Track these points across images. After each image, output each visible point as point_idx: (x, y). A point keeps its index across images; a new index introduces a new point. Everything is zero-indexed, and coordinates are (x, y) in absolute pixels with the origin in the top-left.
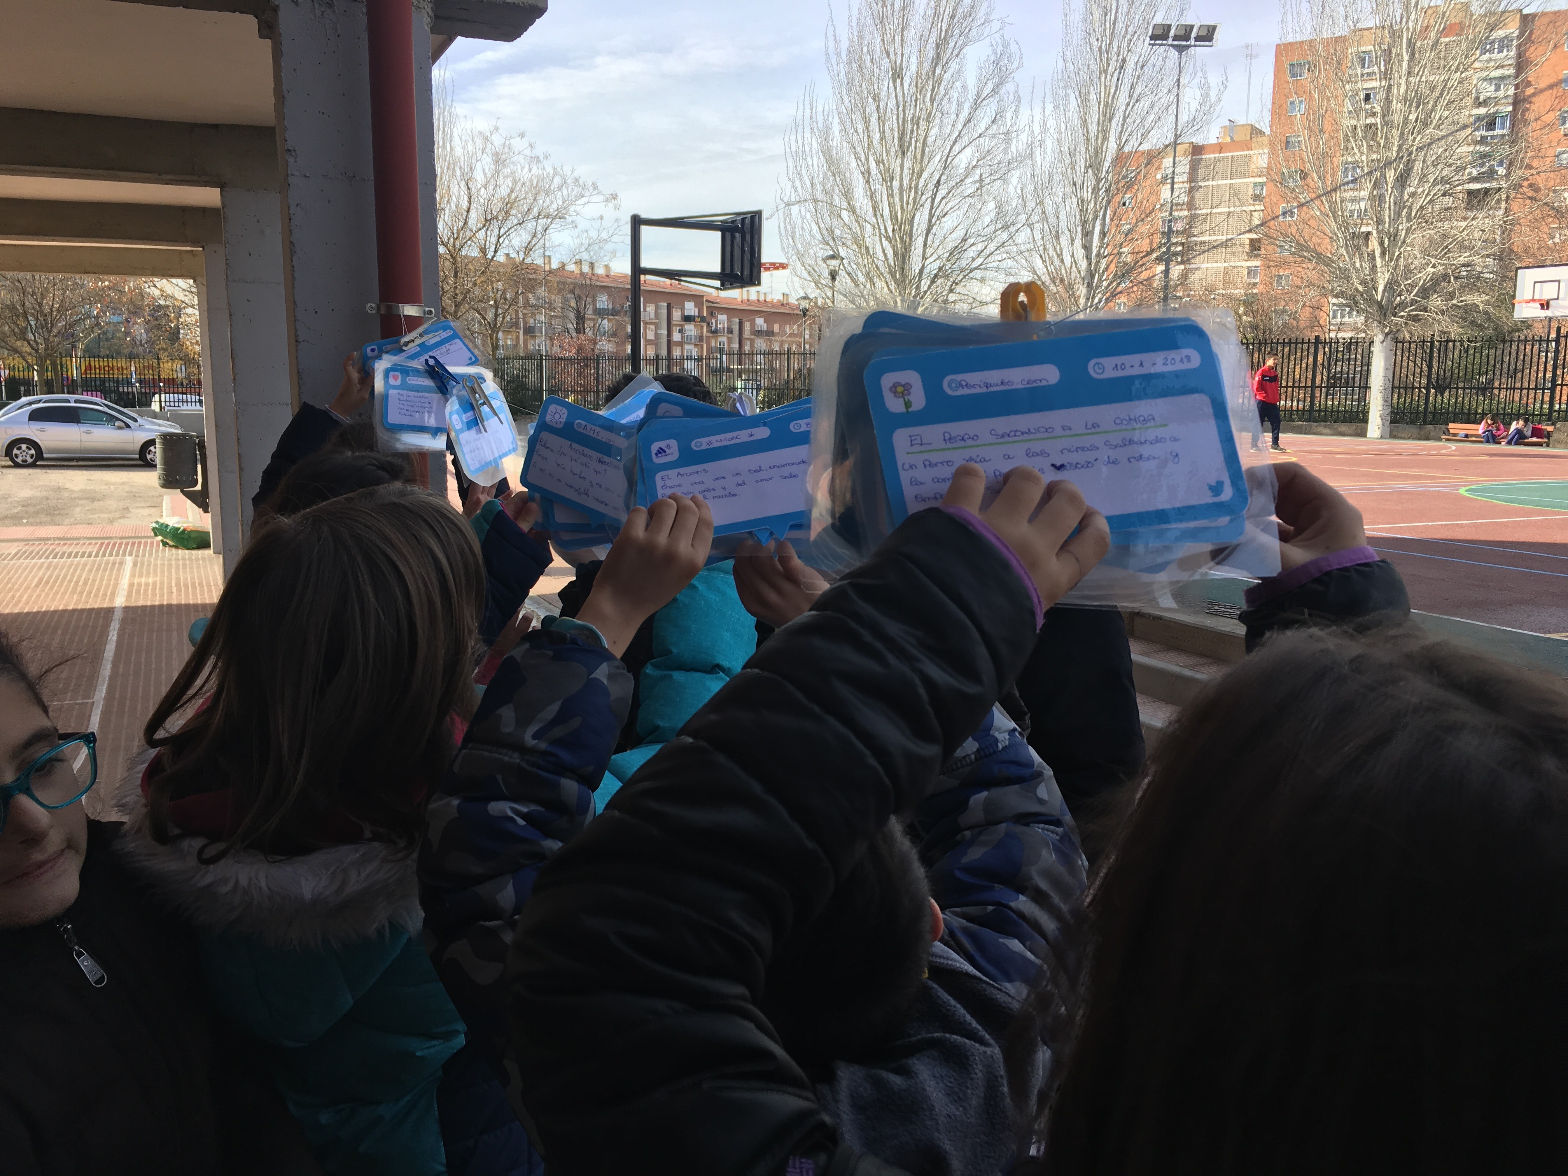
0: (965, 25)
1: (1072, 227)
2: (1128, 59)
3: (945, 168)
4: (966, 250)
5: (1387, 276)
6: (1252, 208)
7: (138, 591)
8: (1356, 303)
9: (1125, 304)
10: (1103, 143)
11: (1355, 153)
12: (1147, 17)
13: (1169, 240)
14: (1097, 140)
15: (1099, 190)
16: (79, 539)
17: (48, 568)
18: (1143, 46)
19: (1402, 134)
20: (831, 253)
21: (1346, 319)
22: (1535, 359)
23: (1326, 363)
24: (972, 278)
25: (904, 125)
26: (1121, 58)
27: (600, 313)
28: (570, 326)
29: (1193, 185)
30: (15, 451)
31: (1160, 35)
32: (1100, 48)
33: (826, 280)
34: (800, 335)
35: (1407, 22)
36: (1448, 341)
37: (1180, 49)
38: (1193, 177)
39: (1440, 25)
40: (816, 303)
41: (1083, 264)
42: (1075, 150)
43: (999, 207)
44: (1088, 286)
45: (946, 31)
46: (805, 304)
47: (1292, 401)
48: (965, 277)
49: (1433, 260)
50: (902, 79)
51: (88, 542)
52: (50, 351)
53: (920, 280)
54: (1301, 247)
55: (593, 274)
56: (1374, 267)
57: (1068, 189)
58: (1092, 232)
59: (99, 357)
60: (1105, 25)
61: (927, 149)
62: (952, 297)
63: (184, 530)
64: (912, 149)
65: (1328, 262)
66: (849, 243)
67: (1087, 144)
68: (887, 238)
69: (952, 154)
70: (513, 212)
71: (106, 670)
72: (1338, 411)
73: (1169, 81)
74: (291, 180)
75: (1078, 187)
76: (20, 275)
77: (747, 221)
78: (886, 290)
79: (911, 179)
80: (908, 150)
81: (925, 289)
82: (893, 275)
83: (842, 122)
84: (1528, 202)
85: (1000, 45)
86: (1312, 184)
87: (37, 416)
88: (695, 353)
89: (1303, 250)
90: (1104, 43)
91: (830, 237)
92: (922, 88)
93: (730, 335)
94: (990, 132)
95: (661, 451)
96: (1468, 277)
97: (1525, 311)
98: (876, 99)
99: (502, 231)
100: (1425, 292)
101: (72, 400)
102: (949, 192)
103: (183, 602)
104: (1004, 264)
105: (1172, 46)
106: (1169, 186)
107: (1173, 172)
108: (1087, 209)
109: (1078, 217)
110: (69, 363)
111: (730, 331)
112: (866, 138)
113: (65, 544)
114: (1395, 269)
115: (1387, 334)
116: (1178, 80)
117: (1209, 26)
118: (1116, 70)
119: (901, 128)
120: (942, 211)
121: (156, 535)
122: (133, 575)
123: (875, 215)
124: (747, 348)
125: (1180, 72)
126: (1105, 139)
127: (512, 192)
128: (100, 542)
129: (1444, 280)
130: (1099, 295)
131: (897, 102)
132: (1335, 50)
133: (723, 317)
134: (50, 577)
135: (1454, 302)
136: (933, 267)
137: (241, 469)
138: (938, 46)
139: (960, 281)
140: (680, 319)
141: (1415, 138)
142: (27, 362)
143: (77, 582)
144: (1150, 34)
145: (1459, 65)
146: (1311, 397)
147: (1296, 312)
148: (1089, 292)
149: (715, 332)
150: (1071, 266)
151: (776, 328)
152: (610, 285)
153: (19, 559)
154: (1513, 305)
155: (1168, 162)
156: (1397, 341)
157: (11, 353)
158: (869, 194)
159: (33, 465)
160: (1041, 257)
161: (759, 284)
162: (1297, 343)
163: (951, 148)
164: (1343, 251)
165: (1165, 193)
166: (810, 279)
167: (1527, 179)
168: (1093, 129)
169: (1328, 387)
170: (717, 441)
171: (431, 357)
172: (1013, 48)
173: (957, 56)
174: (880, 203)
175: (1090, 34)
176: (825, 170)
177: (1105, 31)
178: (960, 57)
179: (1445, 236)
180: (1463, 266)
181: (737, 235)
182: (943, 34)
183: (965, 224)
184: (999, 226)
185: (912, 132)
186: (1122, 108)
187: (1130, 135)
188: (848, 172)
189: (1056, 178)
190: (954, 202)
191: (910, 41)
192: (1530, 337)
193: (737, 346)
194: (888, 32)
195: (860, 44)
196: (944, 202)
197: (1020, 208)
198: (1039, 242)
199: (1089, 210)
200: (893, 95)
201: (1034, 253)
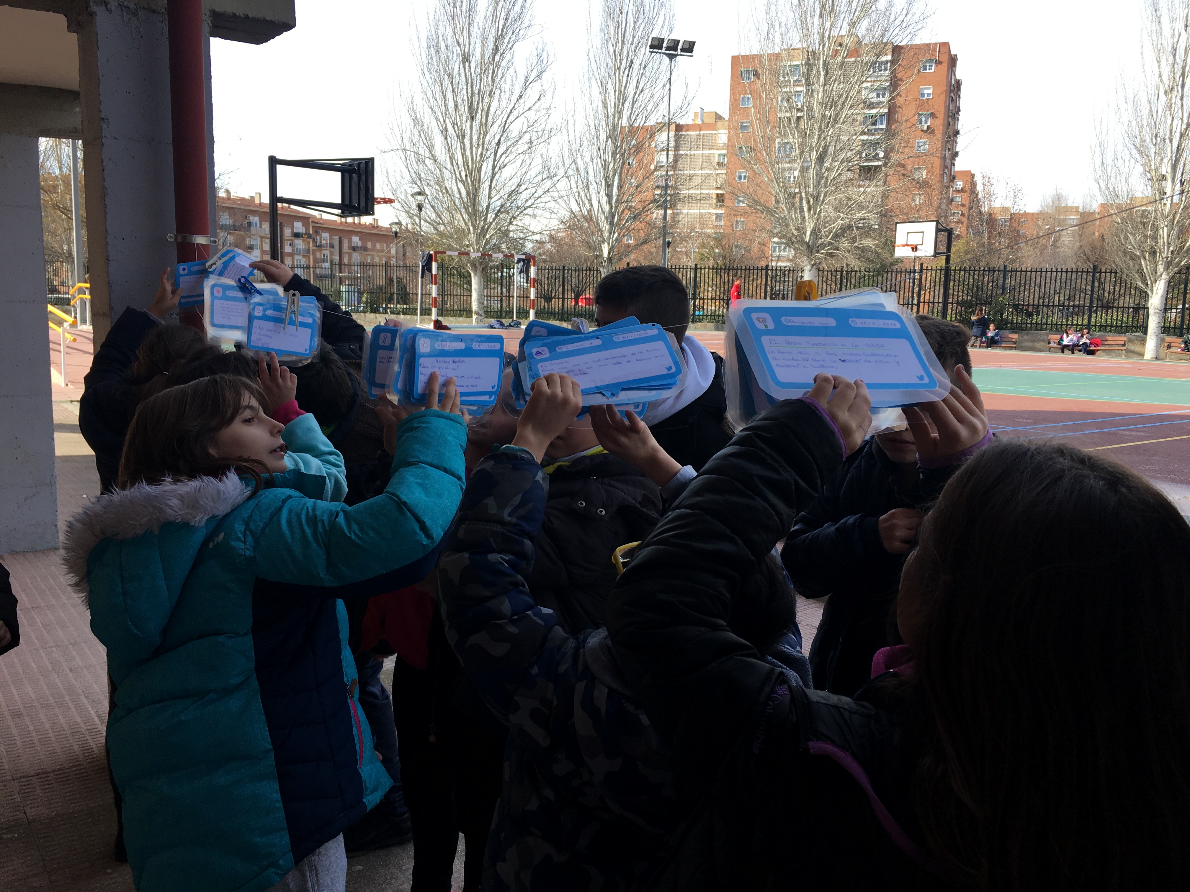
0: (516, 26)
1: (598, 180)
2: (635, 61)
3: (504, 132)
4: (521, 193)
5: (812, 225)
6: (718, 172)
8: (791, 242)
10: (618, 120)
12: (648, 32)
13: (666, 192)
14: (614, 118)
15: (617, 154)
18: (645, 52)
19: (821, 126)
20: (419, 190)
21: (782, 253)
22: (905, 285)
24: (526, 214)
25: (472, 97)
26: (629, 60)
29: (677, 153)
31: (657, 45)
32: (615, 52)
33: (414, 211)
35: (823, 49)
36: (851, 271)
37: (671, 57)
38: (677, 148)
40: (406, 228)
41: (607, 208)
42: (599, 124)
43: (544, 162)
44: (610, 224)
45: (502, 29)
46: (395, 228)
48: (521, 213)
49: (842, 215)
50: (470, 63)
53: (487, 214)
54: (756, 202)
56: (804, 219)
57: (595, 154)
58: (613, 185)
60: (618, 35)
61: (490, 117)
62: (511, 228)
64: (479, 115)
65: (774, 214)
66: (432, 183)
67: (607, 120)
68: (462, 181)
69: (509, 121)
73: (664, 79)
75: (602, 152)
77: (363, 166)
78: (461, 219)
79: (479, 139)
80: (476, 113)
81: (491, 220)
82: (467, 209)
83: (424, 92)
84: (902, 177)
85: (540, 43)
88: (303, 262)
89: (756, 205)
90: (617, 48)
91: (417, 178)
92: (485, 71)
93: (332, 249)
94: (535, 107)
95: (538, 353)
96: (864, 227)
97: (900, 252)
98: (451, 77)
100: (836, 236)
102: (507, 150)
104: (548, 205)
105: (665, 54)
106: (665, 153)
107: (666, 144)
108: (608, 168)
109: (602, 174)
111: (332, 247)
112: (443, 105)
114: (817, 220)
115: (813, 265)
116: (670, 79)
117: (690, 42)
118: (626, 68)
119: (470, 100)
120: (502, 163)
123: (452, 164)
124: (346, 260)
125: (671, 74)
126: (620, 117)
129: (849, 229)
131: (467, 80)
133: (325, 235)
135: (856, 244)
136: (496, 204)
138: (496, 39)
139: (518, 216)
140: (290, 235)
141: (829, 130)
144: (649, 44)
148: (611, 228)
149: (320, 246)
150: (598, 209)
151: (369, 245)
154: (894, 247)
158: (446, 147)
160: (576, 201)
161: (373, 214)
162: (754, 269)
163: (508, 117)
164: (783, 206)
166: (402, 209)
168: (611, 110)
172: (550, 47)
173: (511, 49)
174: (455, 154)
175: (607, 41)
176: (412, 127)
177: (618, 39)
178: (512, 50)
179: (849, 199)
180: (861, 220)
181: (354, 175)
182: (500, 32)
183: (519, 174)
184: (545, 176)
185: (478, 103)
186: (631, 96)
187: (638, 115)
188: (430, 129)
189: (586, 143)
190: (511, 157)
191: (475, 35)
192: (904, 269)
193: (338, 258)
194: (458, 26)
195: (437, 33)
196: (504, 156)
197: (560, 165)
198: (575, 190)
199: (610, 169)
200: (463, 75)
201: (571, 198)
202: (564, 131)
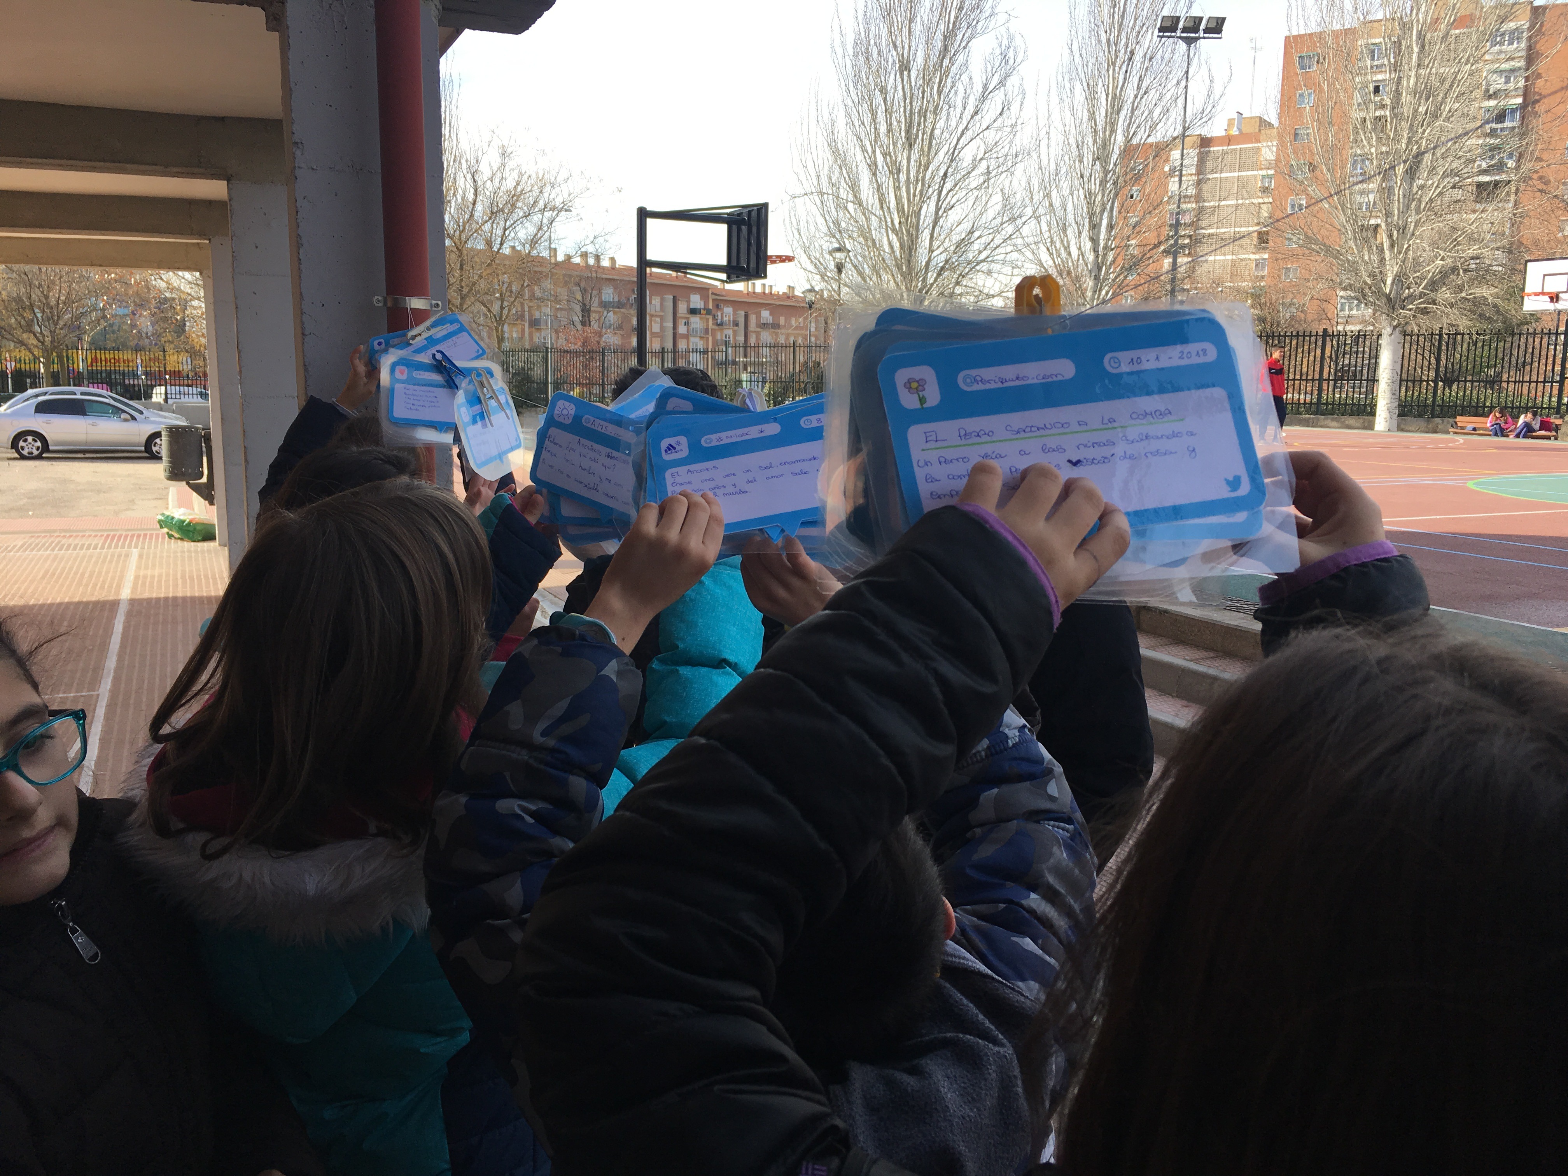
0: (972, 17)
1: (1079, 219)
2: (1136, 52)
3: (952, 161)
4: (973, 242)
5: (1396, 269)
6: (1261, 201)
7: (144, 584)
8: (1364, 296)
9: (1132, 296)
10: (1110, 136)
11: (1364, 146)
12: (1156, 9)
13: (1176, 233)
14: (1104, 132)
15: (1107, 182)
16: (85, 531)
17: (54, 560)
18: (1151, 37)
19: (1412, 126)
20: (837, 245)
21: (1354, 312)
22: (1544, 353)
23: (1333, 356)
24: (978, 271)
25: (911, 117)
26: (1129, 49)
27: (605, 305)
28: (576, 319)
29: (1201, 177)
30: (21, 443)
31: (1169, 27)
32: (1108, 40)
33: (832, 272)
34: (805, 327)
35: (1417, 14)
36: (1456, 334)
37: (1189, 41)
38: (1200, 170)
39: (1450, 17)
40: (822, 296)
41: (1091, 257)
42: (1083, 143)
43: (1005, 198)
44: (1095, 279)
45: (954, 23)
46: (811, 297)
47: (1300, 394)
48: (971, 270)
49: (1442, 253)
50: (910, 71)
51: (93, 534)
52: (56, 344)
53: (926, 273)
54: (1310, 240)
55: (599, 267)
56: (1382, 260)
57: (1076, 182)
58: (1100, 224)
59: (105, 349)
60: (1114, 17)
61: (934, 142)
62: (958, 290)
63: (190, 523)
64: (919, 141)
65: (1337, 255)
66: (855, 235)
67: (1095, 136)
68: (894, 230)
69: (959, 146)
70: (519, 204)
71: (111, 662)
72: (1346, 404)
73: (1178, 73)
74: (298, 172)
75: (1085, 179)
76: (27, 268)
77: (754, 214)
78: (892, 282)
79: (918, 172)
80: (915, 140)
81: (932, 281)
82: (899, 268)
83: (848, 115)
84: (1538, 194)
85: (1005, 37)
86: (1320, 176)
87: (44, 408)
88: (700, 345)
89: (1311, 243)
90: (1112, 35)
91: (836, 230)
92: (929, 80)
93: (736, 328)
94: (995, 125)
95: (671, 448)
96: (1477, 270)
97: (1531, 305)
98: (883, 91)
99: (508, 223)
100: (1433, 285)
101: (77, 393)
102: (956, 185)
103: (189, 595)
104: (1008, 258)
105: (1181, 38)
106: (1177, 179)
107: (1182, 164)
108: (1094, 201)
109: (1085, 209)
110: (75, 355)
111: (736, 324)
112: (873, 130)
113: (71, 536)
114: (1404, 262)
115: (1395, 327)
116: (1187, 72)
117: (1218, 18)
118: (1124, 62)
119: (908, 121)
120: (949, 203)
121: (161, 527)
122: (138, 567)
123: (882, 208)
124: (752, 341)
125: (1189, 64)
126: (1113, 131)
127: (518, 184)
128: (105, 534)
129: (1453, 272)
130: (1106, 288)
131: (904, 95)
132: (1345, 42)
133: (728, 310)
134: (56, 569)
135: (1463, 295)
136: (939, 259)
137: (246, 461)
138: (945, 37)
139: (967, 274)
140: (685, 311)
141: (1424, 131)
142: (33, 355)
143: (83, 575)
144: (1158, 26)
145: (1469, 57)
146: (1318, 390)
147: (1304, 305)
148: (1096, 285)
149: (721, 324)
150: (1079, 259)
151: (782, 321)
152: (615, 277)
153: (25, 550)
154: (1523, 298)
155: (1176, 154)
156: (1405, 334)
157: (18, 345)
158: (875, 186)
159: (39, 457)
160: (1048, 249)
161: (765, 277)
162: (1304, 336)
163: (958, 140)
164: (1351, 244)
165: (1173, 186)
166: (815, 271)
167: (1536, 172)
168: (1101, 121)
169: (1335, 381)
170: (727, 437)
171: (438, 351)
172: (1018, 41)
173: (965, 48)
174: (886, 195)
175: (1098, 27)
176: (831, 162)
177: (1113, 22)
178: (967, 50)
179: (1454, 229)
180: (1472, 258)
181: (743, 227)
182: (951, 26)
183: (971, 215)
184: (1006, 218)
185: (919, 125)
186: (1131, 99)
187: (1138, 127)
188: (854, 164)
189: (1063, 170)
190: (961, 194)
191: (918, 33)
192: (1539, 330)
193: (743, 338)
194: (895, 24)
195: (867, 36)
196: (951, 194)
197: (1027, 201)
198: (1047, 235)
199: (1097, 203)
200: (900, 88)
201: (1041, 245)
202: (1034, 155)
